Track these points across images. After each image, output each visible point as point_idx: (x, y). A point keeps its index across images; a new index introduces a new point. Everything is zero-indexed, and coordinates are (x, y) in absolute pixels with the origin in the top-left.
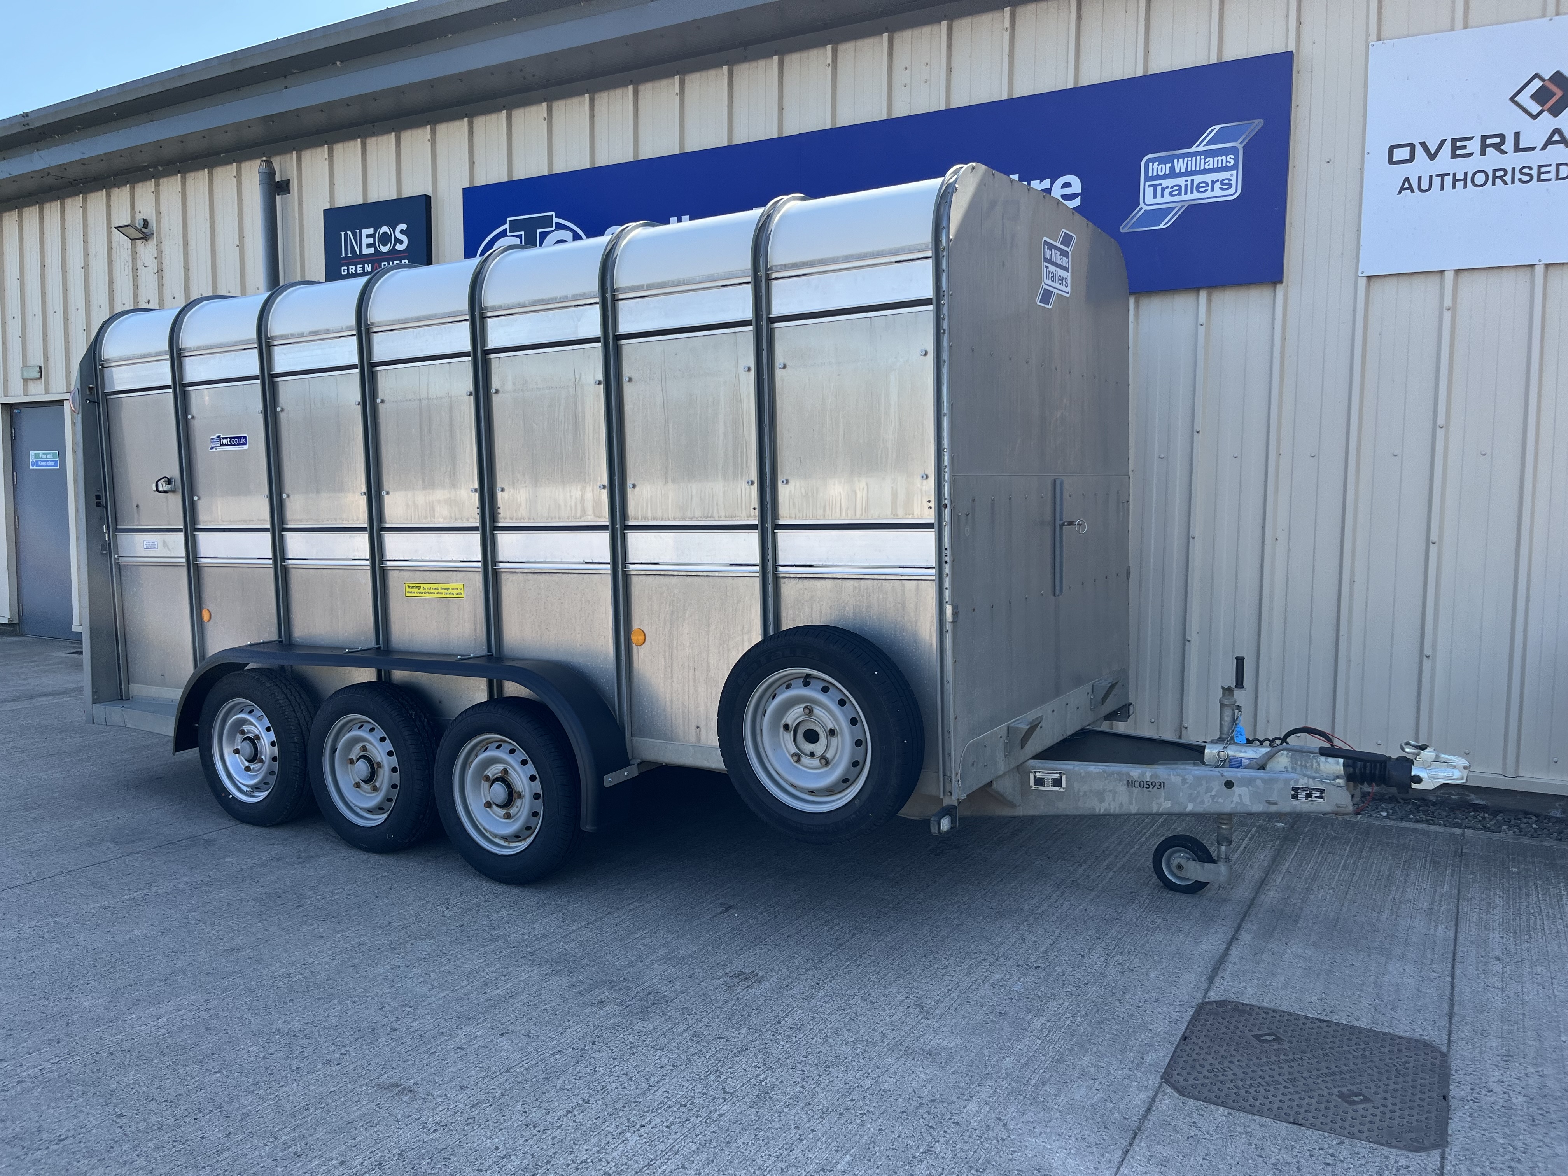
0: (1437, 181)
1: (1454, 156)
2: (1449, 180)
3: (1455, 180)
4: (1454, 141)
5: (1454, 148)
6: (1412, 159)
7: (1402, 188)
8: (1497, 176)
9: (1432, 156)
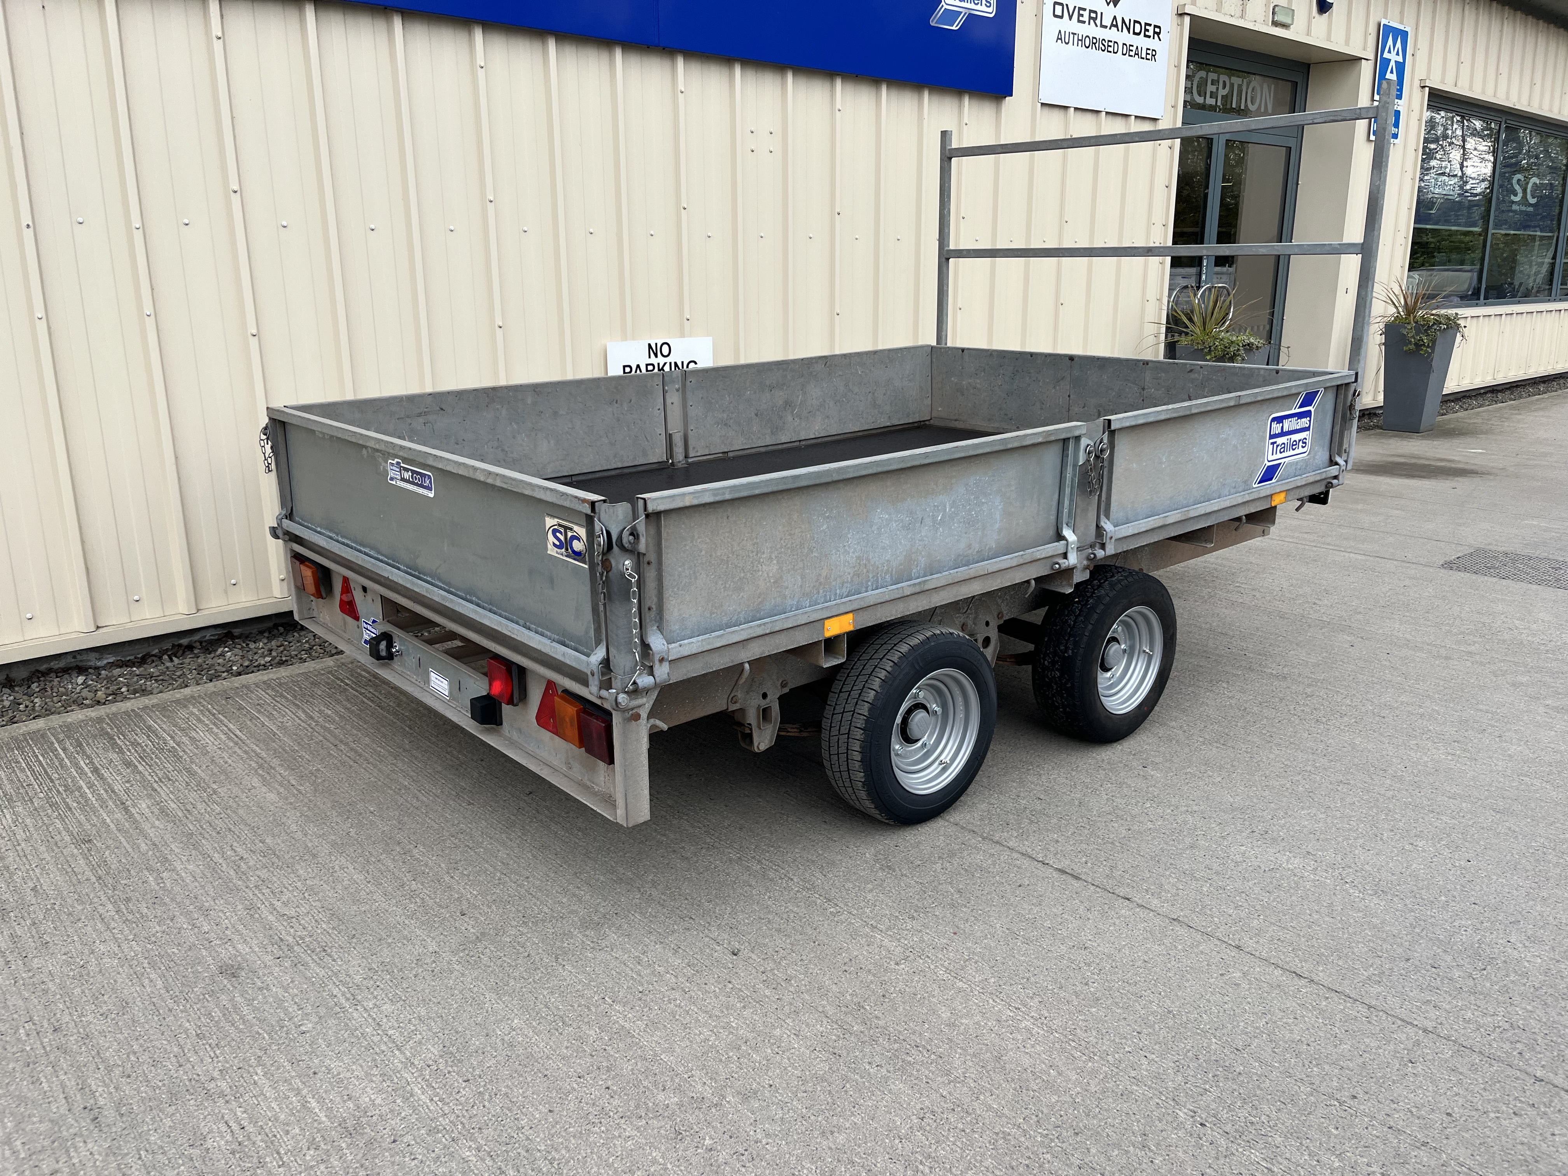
0: (1072, 36)
1: (1079, 21)
2: (1076, 37)
3: (1078, 40)
4: (1080, 9)
5: (1080, 15)
6: (1061, 17)
7: (1058, 38)
8: (1094, 43)
9: (1071, 18)
